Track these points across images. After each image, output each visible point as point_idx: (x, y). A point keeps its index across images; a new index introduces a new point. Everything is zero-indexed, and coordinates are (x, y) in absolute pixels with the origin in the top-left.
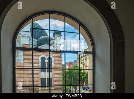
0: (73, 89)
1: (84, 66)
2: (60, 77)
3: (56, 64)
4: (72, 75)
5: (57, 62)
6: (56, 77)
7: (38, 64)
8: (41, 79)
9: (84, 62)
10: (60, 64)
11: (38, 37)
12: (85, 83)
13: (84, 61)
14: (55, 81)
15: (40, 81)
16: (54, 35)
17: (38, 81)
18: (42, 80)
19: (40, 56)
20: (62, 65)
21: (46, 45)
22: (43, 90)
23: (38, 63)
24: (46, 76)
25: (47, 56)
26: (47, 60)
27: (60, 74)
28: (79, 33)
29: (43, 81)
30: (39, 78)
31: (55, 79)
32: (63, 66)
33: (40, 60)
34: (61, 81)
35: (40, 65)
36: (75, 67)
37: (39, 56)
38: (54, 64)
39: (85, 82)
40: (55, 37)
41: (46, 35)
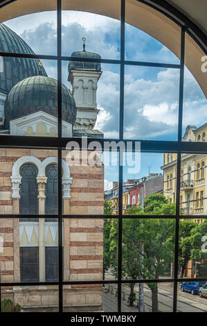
0: (145, 290)
1: (188, 196)
2: (94, 244)
3: (80, 190)
4: (143, 235)
5: (83, 183)
6: (79, 244)
7: (11, 190)
8: (22, 250)
9: (189, 181)
10: (94, 190)
11: (9, 82)
12: (193, 264)
13: (192, 178)
14: (73, 258)
15: (17, 259)
16: (70, 73)
17: (12, 258)
18: (26, 255)
19: (17, 158)
20: (102, 195)
21: (40, 113)
22: (29, 291)
23: (9, 189)
24: (41, 239)
25: (42, 159)
26: (41, 177)
27: (95, 230)
28: (181, 67)
29: (28, 257)
30: (12, 245)
31: (74, 251)
32: (105, 197)
33: (16, 177)
34: (96, 258)
35: (16, 194)
36: (155, 202)
37: (14, 159)
38: (73, 190)
39: (190, 262)
40: (76, 80)
41: (40, 74)
